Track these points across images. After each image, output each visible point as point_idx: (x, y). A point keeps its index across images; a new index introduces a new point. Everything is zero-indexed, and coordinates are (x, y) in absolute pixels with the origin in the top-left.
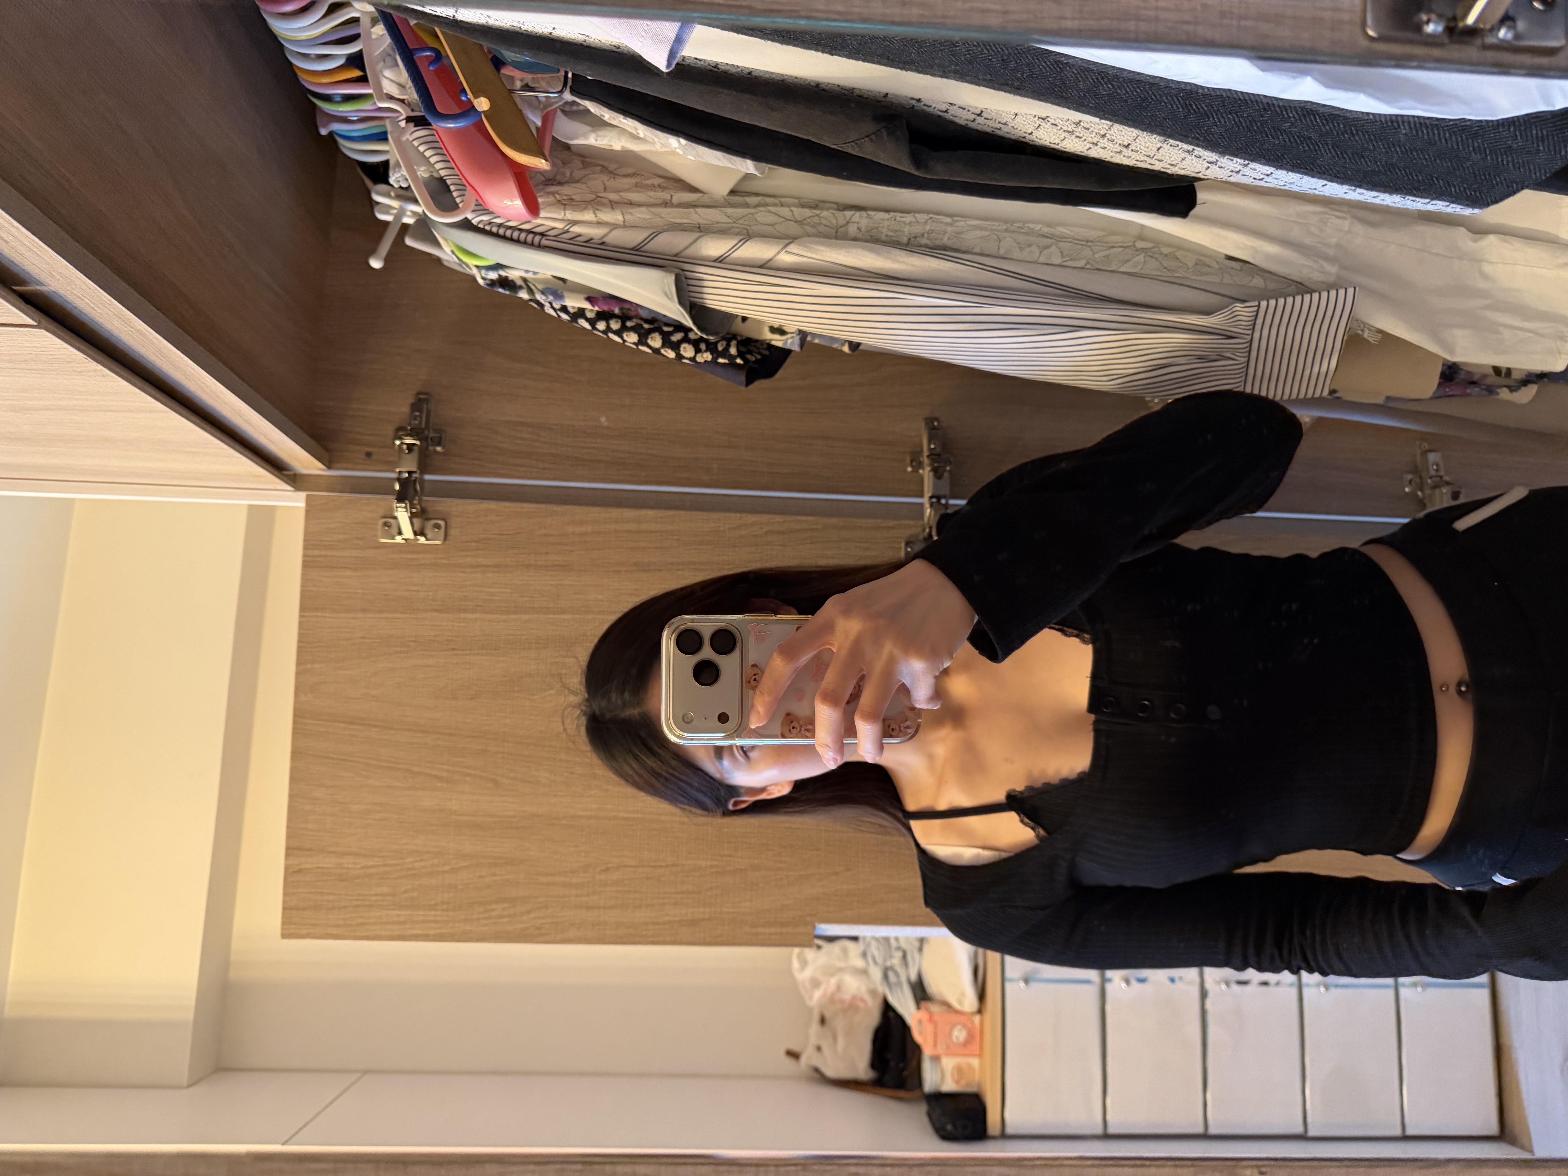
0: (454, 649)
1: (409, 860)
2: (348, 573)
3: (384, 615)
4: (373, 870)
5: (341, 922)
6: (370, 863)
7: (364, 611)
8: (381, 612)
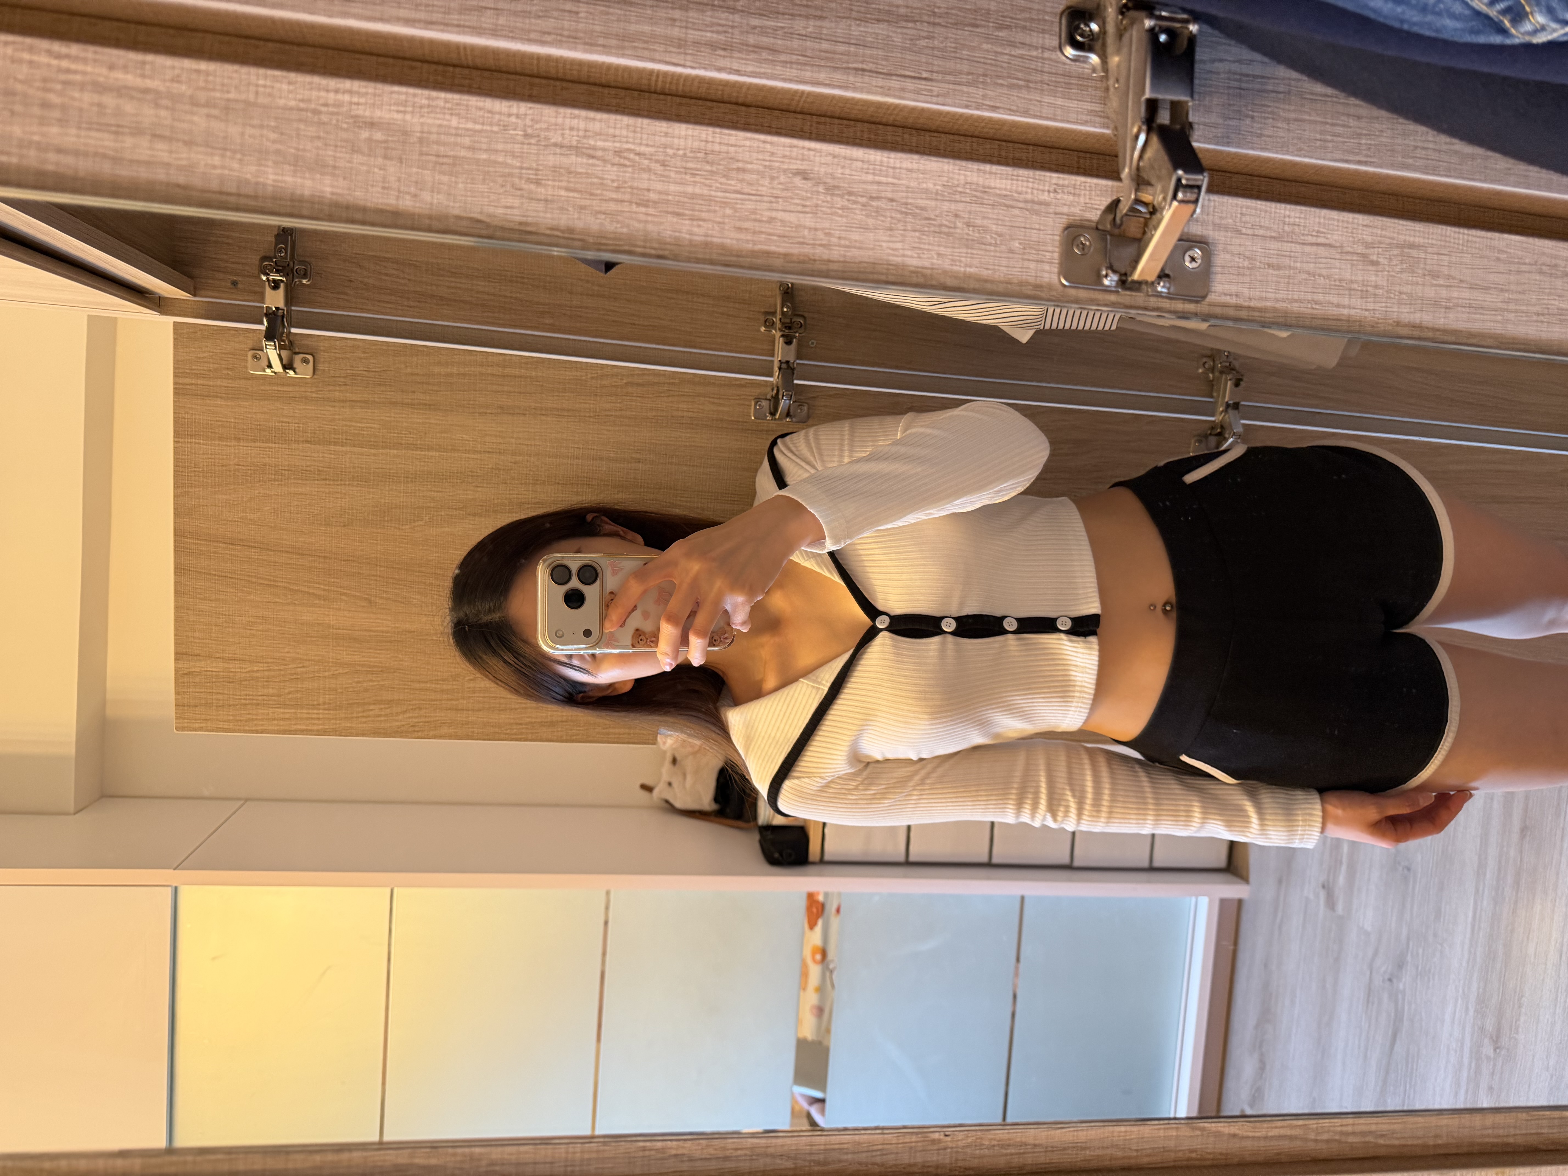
0: (326, 479)
1: (290, 666)
2: (219, 402)
3: (258, 444)
4: (258, 675)
5: (231, 718)
6: (256, 669)
7: (238, 439)
8: (254, 441)
